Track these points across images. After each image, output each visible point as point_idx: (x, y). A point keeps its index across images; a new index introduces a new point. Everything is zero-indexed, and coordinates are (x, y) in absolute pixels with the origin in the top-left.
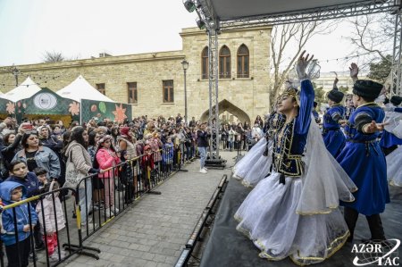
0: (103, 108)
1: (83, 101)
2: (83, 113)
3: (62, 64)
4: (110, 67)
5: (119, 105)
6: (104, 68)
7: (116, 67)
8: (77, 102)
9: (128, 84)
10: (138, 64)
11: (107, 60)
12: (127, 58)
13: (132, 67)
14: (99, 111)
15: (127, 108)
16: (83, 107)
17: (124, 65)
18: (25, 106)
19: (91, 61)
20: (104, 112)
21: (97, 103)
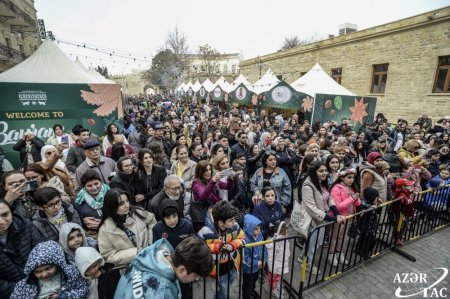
0: (338, 104)
1: (318, 95)
2: (316, 109)
3: (298, 49)
4: (352, 46)
5: (359, 98)
6: (344, 48)
7: (360, 45)
8: (310, 97)
9: (375, 66)
10: (395, 36)
11: (349, 37)
12: (378, 30)
13: (383, 42)
14: (333, 107)
15: (370, 102)
16: (317, 103)
17: (373, 41)
18: (264, 98)
19: (329, 42)
20: (339, 108)
21: (332, 98)
